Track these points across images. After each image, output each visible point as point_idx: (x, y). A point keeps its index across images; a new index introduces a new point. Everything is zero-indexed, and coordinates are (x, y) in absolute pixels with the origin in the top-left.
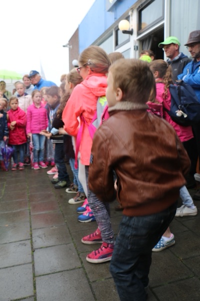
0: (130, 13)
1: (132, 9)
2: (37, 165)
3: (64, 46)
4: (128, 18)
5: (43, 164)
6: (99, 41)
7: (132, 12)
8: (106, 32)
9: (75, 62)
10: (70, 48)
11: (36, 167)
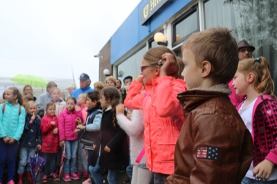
0: (164, 27)
1: (167, 24)
2: (68, 176)
3: (95, 56)
4: (162, 31)
5: (75, 175)
6: (132, 52)
7: (167, 25)
8: (139, 43)
9: (106, 71)
10: (100, 59)
11: (67, 179)
